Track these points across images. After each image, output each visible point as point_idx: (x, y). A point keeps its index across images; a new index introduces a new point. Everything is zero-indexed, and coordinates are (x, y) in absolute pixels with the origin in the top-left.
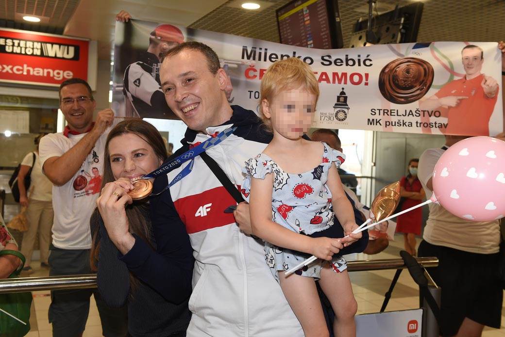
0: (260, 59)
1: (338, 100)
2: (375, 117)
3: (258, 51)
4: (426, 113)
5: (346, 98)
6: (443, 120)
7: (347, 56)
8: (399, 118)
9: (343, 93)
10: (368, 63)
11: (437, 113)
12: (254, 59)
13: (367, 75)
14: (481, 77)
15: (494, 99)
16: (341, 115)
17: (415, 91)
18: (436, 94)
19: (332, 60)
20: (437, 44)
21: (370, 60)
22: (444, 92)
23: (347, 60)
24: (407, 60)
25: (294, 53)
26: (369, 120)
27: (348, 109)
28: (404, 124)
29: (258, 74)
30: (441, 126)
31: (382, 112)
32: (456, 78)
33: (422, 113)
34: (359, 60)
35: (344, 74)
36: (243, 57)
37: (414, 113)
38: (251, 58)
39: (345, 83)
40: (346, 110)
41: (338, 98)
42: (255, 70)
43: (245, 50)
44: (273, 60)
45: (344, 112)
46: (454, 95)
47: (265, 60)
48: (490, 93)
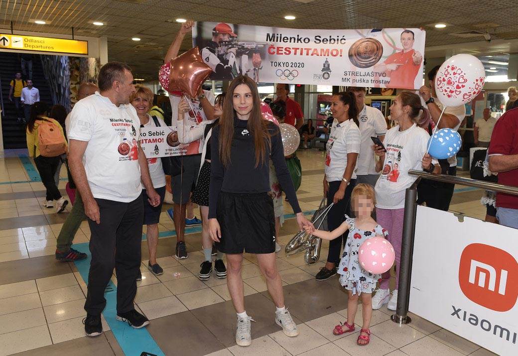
0: (277, 41)
1: (324, 66)
2: (346, 77)
3: (276, 36)
4: (378, 74)
5: (329, 65)
6: (387, 79)
7: (330, 37)
8: (361, 77)
9: (327, 62)
10: (343, 41)
11: (383, 74)
12: (274, 41)
13: (341, 51)
14: (412, 51)
15: (419, 66)
16: (326, 76)
17: (372, 59)
18: (385, 62)
19: (321, 39)
20: (386, 30)
21: (345, 39)
22: (389, 61)
23: (330, 40)
24: (367, 40)
25: (298, 36)
26: (343, 78)
27: (330, 71)
28: (364, 81)
29: (275, 50)
30: (386, 82)
31: (351, 73)
32: (397, 51)
33: (375, 74)
34: (338, 40)
35: (328, 50)
36: (267, 40)
37: (370, 74)
38: (272, 41)
39: (328, 55)
40: (329, 72)
41: (324, 65)
42: (274, 48)
43: (268, 35)
44: (285, 41)
45: (328, 73)
46: (395, 62)
47: (280, 41)
48: (417, 62)
